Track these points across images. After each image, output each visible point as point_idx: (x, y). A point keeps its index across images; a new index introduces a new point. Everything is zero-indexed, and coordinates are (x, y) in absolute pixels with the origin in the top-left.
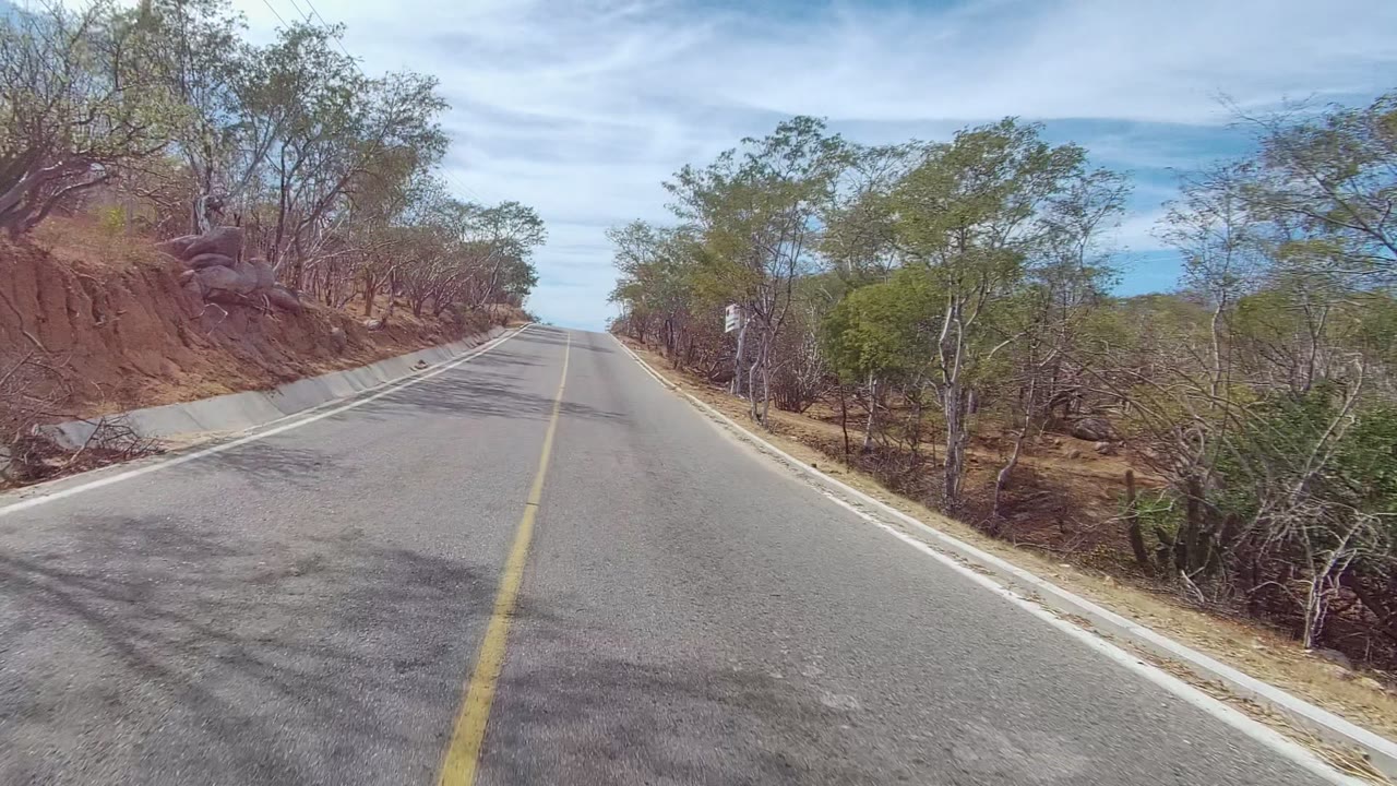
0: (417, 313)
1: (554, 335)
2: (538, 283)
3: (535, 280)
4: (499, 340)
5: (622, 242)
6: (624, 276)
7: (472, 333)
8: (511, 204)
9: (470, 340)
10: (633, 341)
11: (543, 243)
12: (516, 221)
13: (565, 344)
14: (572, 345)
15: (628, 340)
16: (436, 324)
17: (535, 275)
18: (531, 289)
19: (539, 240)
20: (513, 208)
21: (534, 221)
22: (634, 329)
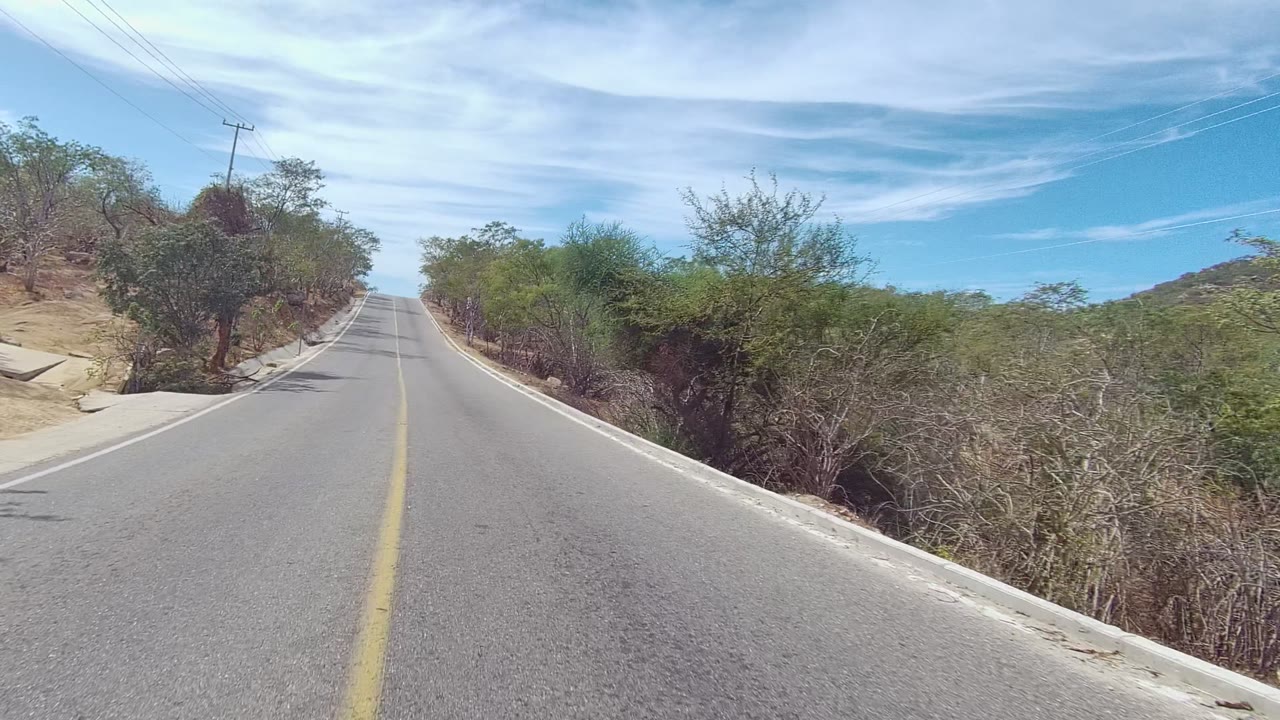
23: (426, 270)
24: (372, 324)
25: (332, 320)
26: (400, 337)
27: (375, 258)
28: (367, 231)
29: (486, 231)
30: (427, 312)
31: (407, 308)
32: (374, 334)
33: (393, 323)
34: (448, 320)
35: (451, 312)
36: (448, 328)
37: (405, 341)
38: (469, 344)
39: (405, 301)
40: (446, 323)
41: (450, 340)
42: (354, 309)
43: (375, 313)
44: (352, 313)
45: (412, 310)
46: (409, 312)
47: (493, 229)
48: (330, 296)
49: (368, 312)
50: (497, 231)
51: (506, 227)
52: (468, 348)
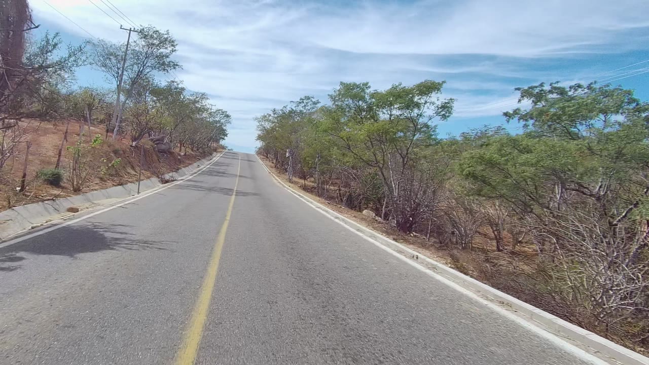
0: (192, 150)
1: (234, 155)
2: (228, 135)
3: (227, 134)
4: (217, 157)
5: (259, 121)
6: (260, 133)
7: (208, 156)
8: (220, 110)
9: (207, 158)
10: (264, 157)
11: (231, 123)
12: (221, 116)
13: (239, 159)
14: (241, 160)
15: (262, 157)
16: (198, 154)
17: (227, 133)
18: (226, 138)
19: (229, 122)
20: (220, 111)
21: (228, 116)
22: (265, 152)
23: (260, 138)
24: (223, 168)
25: (195, 164)
26: (240, 176)
27: (228, 129)
28: (224, 110)
29: (300, 103)
30: (260, 161)
31: (248, 159)
32: (223, 174)
33: (237, 168)
34: (273, 165)
35: (274, 161)
36: (274, 170)
37: (243, 179)
38: (290, 181)
39: (247, 155)
40: (272, 167)
41: (277, 178)
42: (214, 158)
43: (227, 161)
44: (212, 161)
45: (250, 159)
46: (249, 161)
47: (305, 101)
48: (198, 150)
49: (222, 160)
50: (307, 103)
51: (313, 100)
52: (290, 184)
